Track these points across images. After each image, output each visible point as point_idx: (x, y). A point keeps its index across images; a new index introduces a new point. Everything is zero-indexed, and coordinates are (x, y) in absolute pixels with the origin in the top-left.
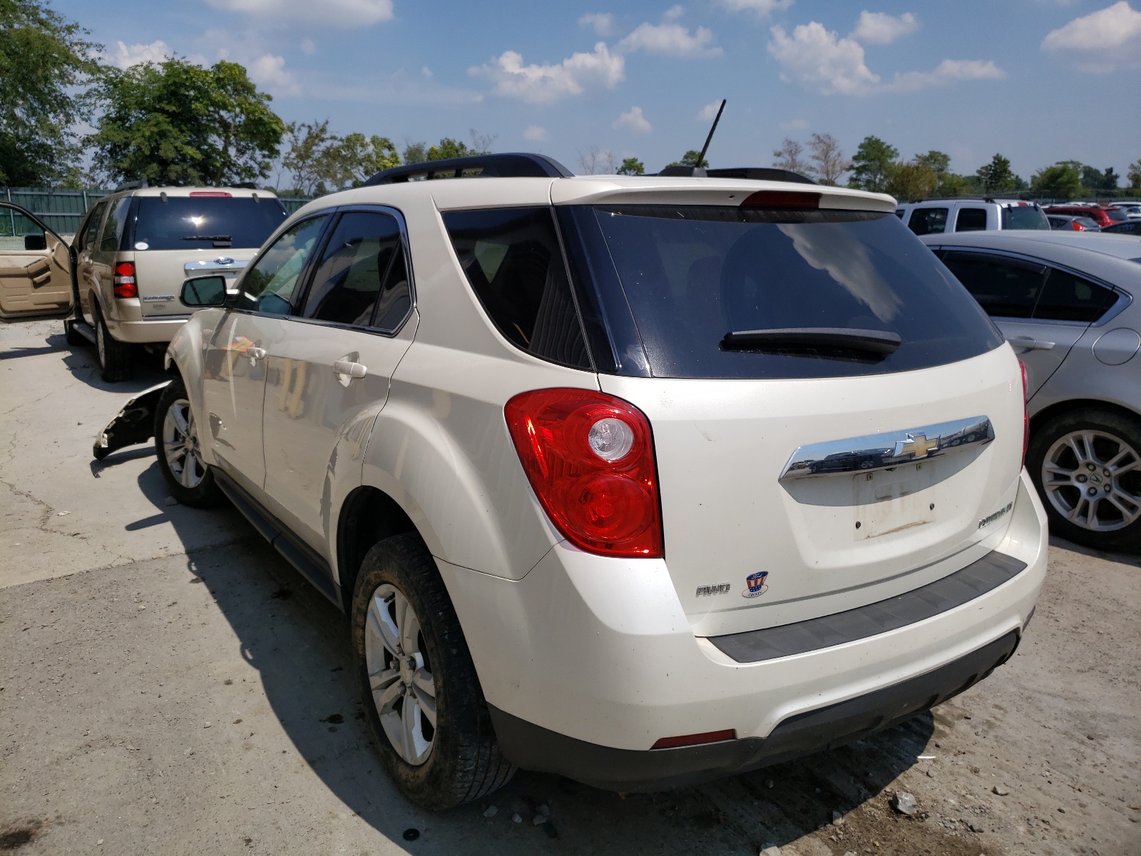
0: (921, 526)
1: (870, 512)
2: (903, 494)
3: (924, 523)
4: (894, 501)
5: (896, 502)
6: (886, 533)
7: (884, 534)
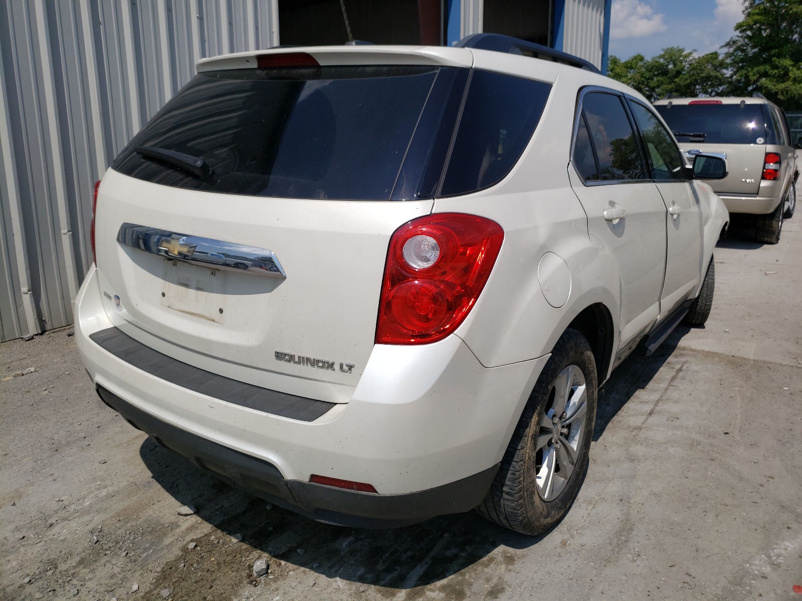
0: (210, 322)
1: (174, 289)
2: (198, 289)
3: (213, 321)
4: (190, 290)
5: (192, 292)
6: (183, 312)
7: (180, 311)
